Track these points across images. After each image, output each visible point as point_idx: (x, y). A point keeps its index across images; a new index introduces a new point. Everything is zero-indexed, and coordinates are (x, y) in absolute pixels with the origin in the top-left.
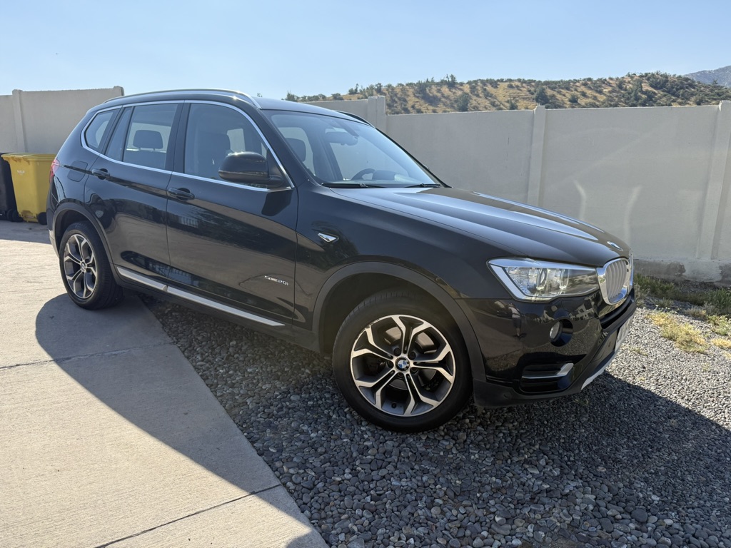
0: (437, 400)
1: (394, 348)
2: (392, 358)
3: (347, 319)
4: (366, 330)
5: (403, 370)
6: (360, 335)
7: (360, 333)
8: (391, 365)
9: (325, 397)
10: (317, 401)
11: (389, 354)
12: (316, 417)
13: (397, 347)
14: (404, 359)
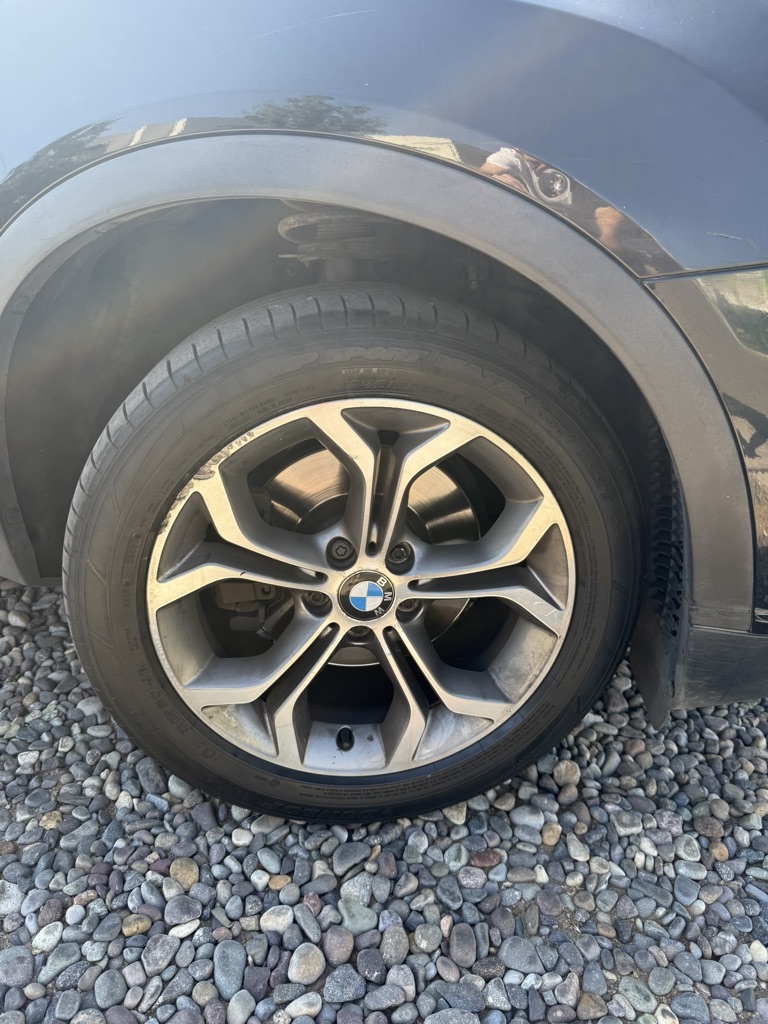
0: (506, 700)
1: (324, 540)
2: (321, 578)
3: (97, 449)
4: (197, 486)
5: (371, 615)
6: (174, 514)
7: (169, 505)
8: (320, 606)
9: (82, 719)
10: (54, 740)
11: (310, 569)
12: (52, 825)
13: (338, 532)
14: (373, 577)
